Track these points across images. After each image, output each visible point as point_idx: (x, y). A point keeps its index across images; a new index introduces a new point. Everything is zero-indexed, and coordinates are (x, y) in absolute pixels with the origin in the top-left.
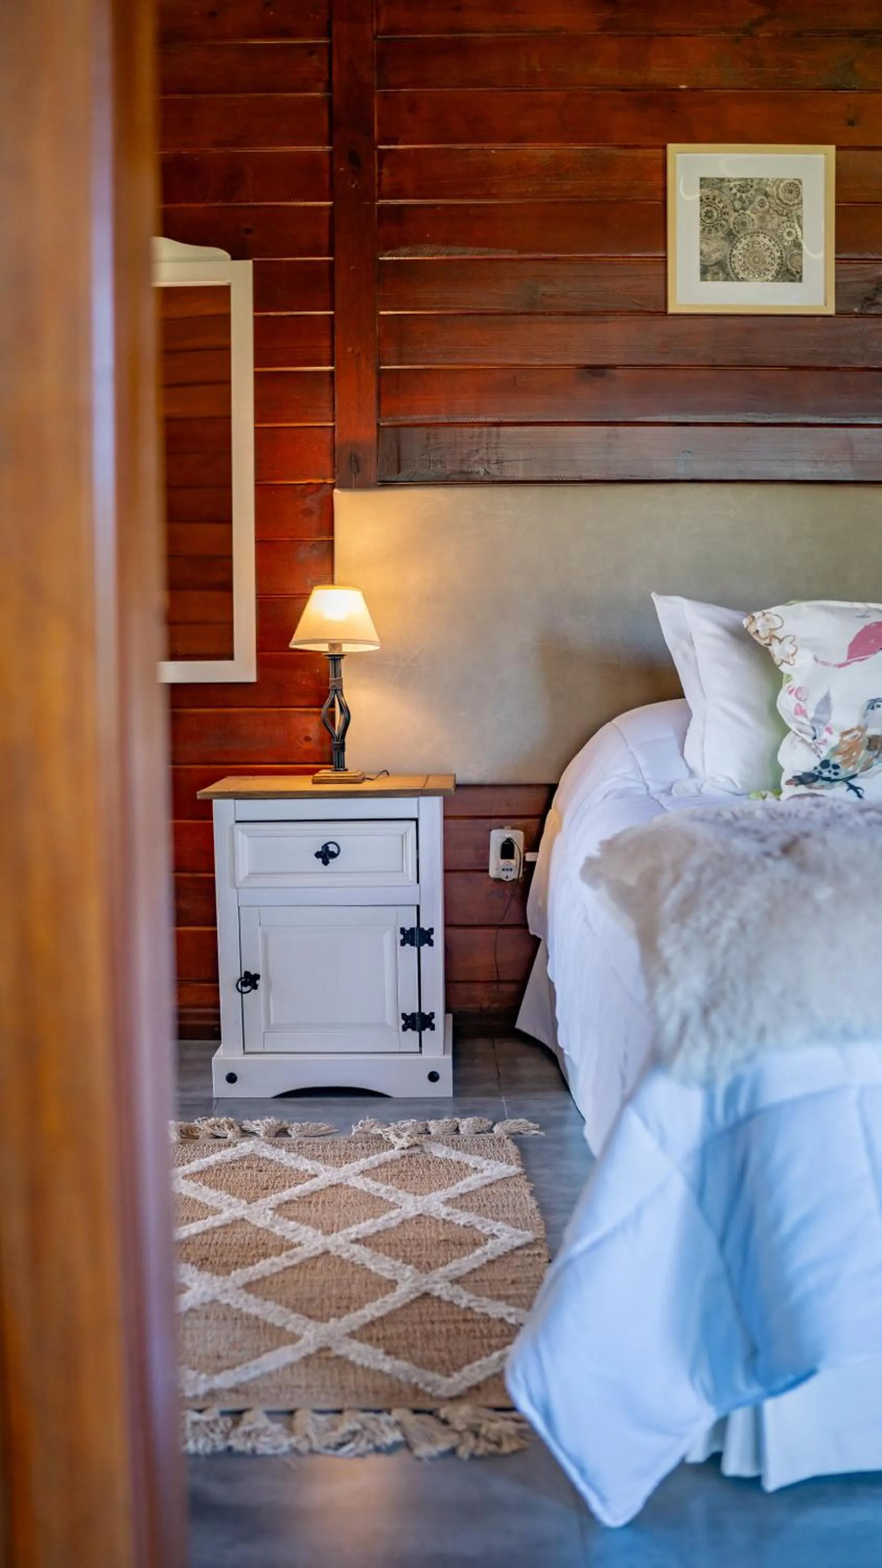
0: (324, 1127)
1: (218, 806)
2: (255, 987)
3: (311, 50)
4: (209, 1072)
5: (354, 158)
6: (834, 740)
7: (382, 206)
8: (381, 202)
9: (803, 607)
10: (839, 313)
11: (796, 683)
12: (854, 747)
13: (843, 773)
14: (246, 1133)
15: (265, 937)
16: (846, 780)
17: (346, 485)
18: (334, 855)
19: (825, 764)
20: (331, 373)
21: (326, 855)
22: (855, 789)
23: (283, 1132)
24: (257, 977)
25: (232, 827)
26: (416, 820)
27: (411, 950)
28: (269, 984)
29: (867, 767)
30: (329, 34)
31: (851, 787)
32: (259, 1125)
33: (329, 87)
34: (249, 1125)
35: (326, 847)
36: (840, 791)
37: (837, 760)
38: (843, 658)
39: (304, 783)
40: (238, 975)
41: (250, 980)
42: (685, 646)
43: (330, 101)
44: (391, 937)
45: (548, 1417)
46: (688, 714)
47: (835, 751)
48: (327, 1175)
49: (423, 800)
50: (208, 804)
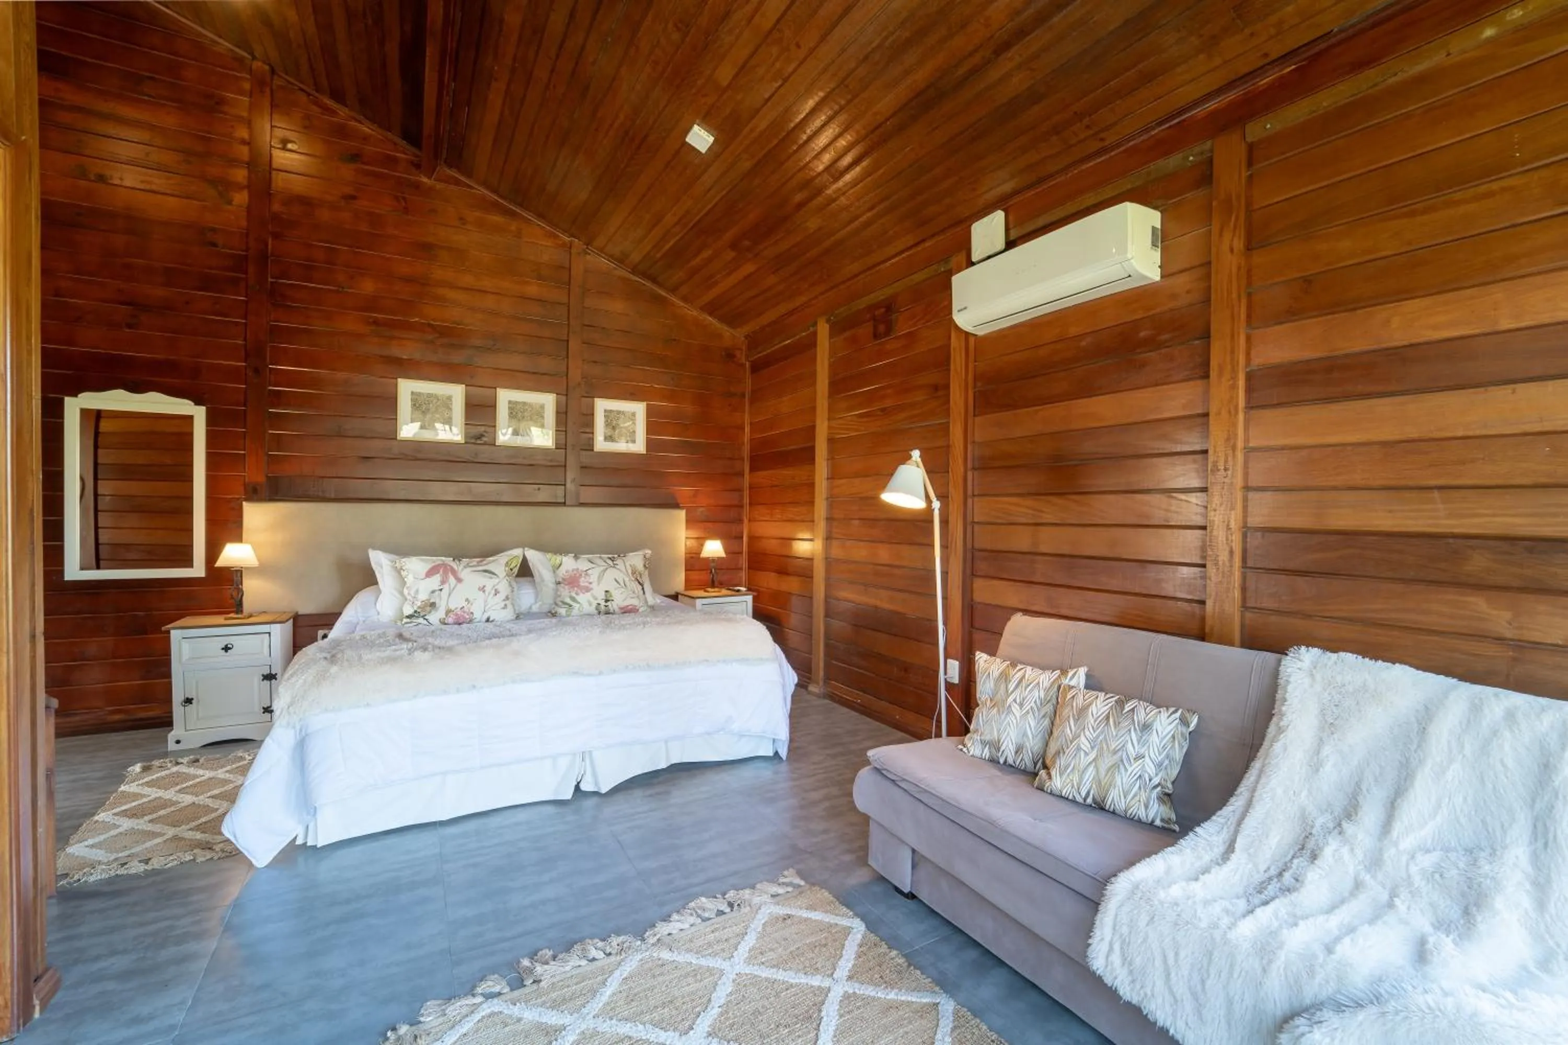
0: (218, 756)
1: (172, 632)
2: (191, 703)
3: (237, 324)
4: (167, 741)
5: (256, 371)
6: (419, 604)
7: (270, 390)
8: (270, 388)
9: (414, 559)
10: (466, 443)
11: (408, 585)
12: (426, 605)
13: (422, 615)
14: (177, 763)
15: (197, 683)
16: (423, 617)
17: (247, 500)
18: (230, 649)
19: (415, 612)
20: (244, 454)
21: (226, 649)
22: (426, 620)
23: (197, 761)
24: (192, 699)
25: (179, 641)
26: (269, 633)
27: (267, 683)
28: (198, 701)
29: (430, 612)
30: (246, 319)
31: (425, 619)
32: (185, 760)
33: (245, 340)
34: (180, 760)
35: (227, 645)
36: (421, 620)
37: (418, 610)
38: (424, 576)
39: (220, 619)
40: (183, 698)
41: (188, 701)
42: (379, 568)
43: (245, 345)
44: (257, 679)
45: (235, 837)
46: (380, 592)
47: (419, 607)
48: (208, 774)
49: (273, 626)
50: (168, 632)
